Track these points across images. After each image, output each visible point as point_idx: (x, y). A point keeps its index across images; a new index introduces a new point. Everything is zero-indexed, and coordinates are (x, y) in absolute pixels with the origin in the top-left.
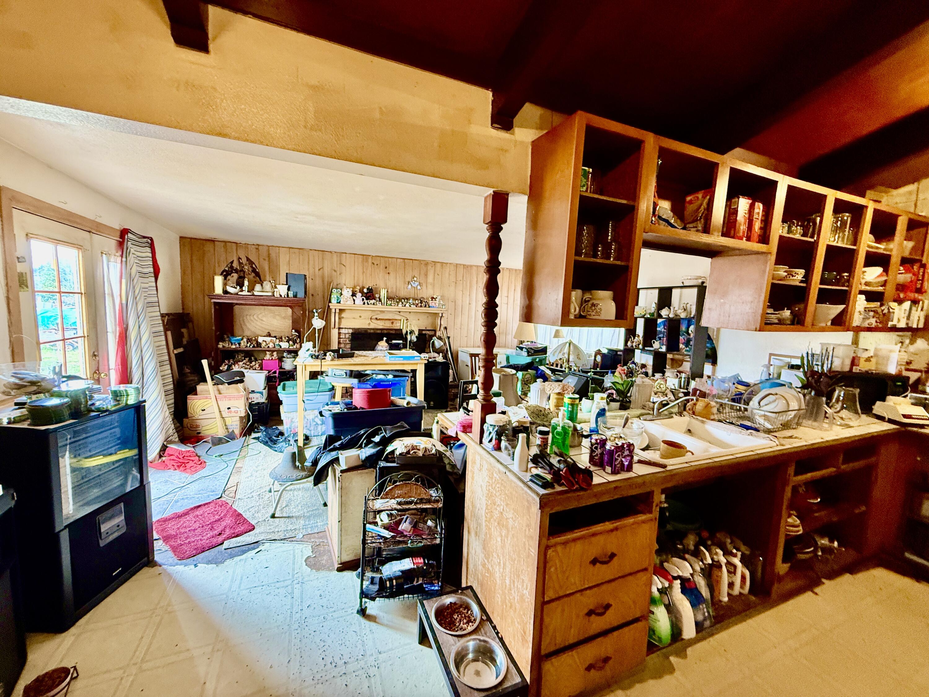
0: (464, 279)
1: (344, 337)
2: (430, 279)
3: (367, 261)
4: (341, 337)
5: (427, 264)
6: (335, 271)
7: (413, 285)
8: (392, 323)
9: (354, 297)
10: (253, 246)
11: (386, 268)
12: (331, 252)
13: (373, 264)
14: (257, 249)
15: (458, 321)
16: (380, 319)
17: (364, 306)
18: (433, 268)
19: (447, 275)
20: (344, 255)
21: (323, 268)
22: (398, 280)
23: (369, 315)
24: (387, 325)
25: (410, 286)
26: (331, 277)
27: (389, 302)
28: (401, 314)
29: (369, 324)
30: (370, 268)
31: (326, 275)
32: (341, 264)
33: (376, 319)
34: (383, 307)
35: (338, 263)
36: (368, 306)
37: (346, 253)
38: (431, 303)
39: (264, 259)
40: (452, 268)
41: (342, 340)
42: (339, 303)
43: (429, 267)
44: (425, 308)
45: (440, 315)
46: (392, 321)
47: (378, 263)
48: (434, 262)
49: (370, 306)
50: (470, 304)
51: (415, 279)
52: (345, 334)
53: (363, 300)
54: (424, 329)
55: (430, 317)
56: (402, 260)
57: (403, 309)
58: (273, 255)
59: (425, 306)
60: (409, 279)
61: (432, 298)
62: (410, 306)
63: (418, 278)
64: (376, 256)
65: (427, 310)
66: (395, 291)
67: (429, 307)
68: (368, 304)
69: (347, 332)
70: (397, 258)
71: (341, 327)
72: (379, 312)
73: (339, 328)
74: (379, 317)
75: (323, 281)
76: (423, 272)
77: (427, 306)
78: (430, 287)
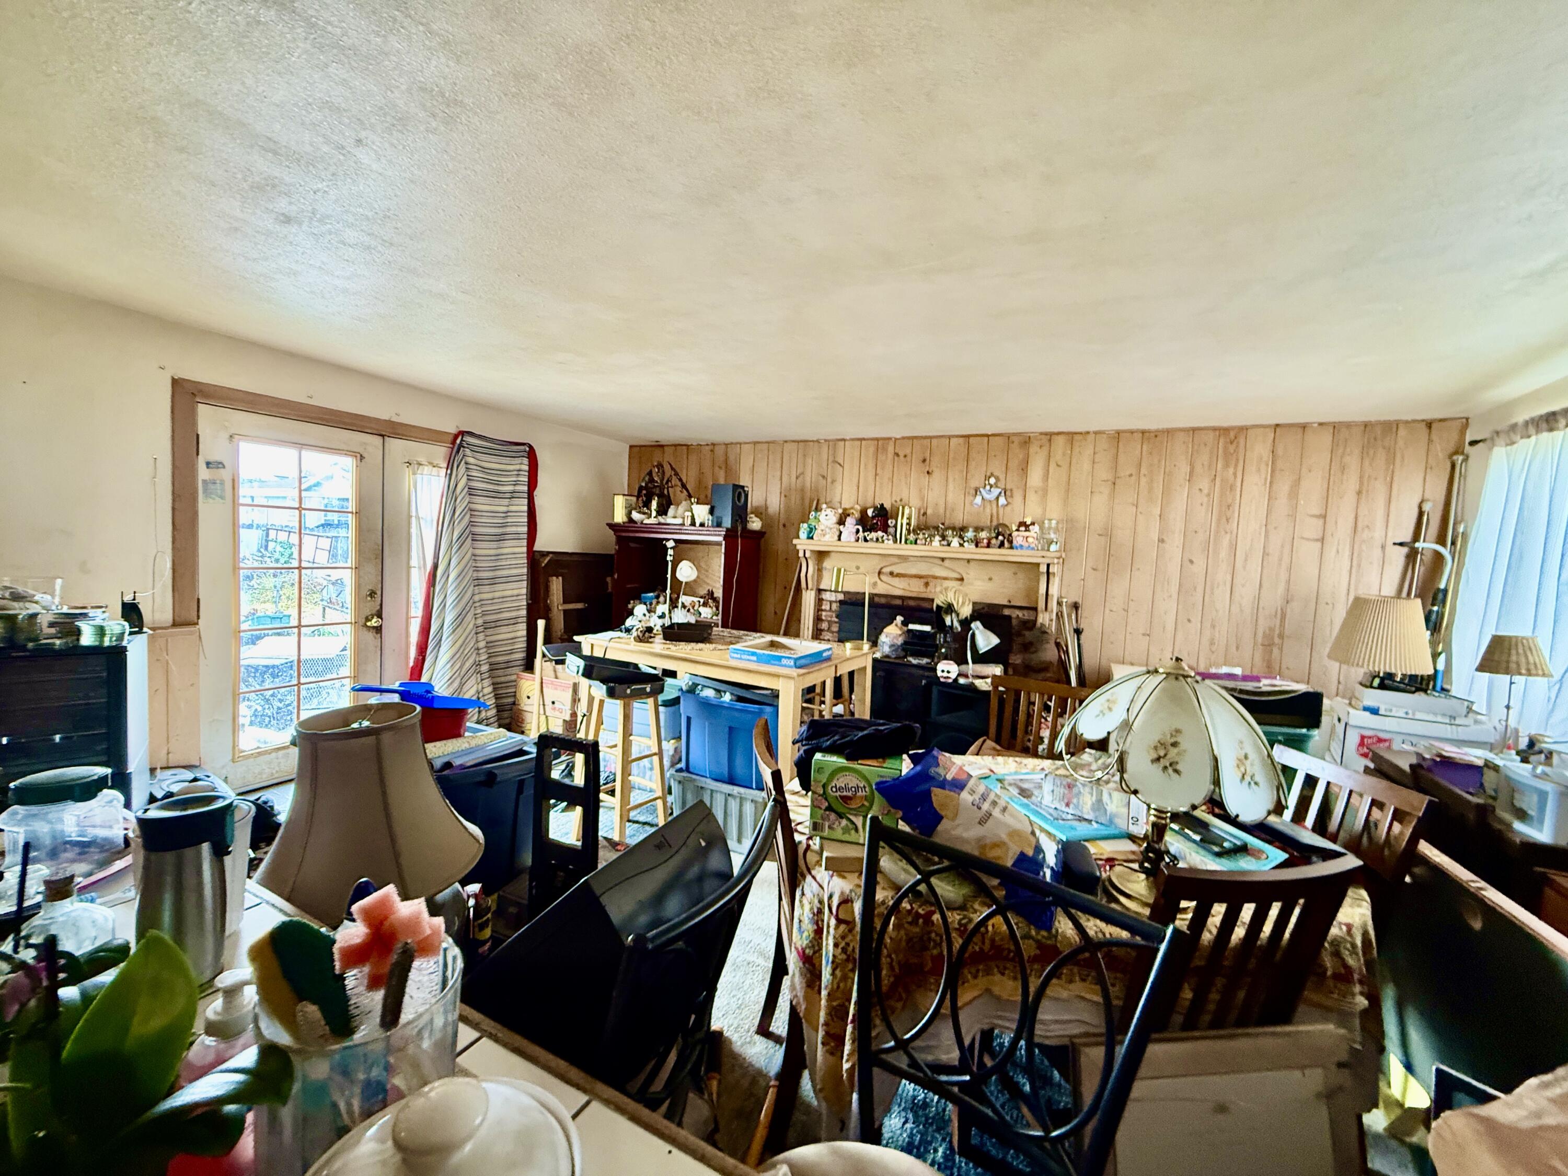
0: (1144, 471)
1: (828, 608)
2: (1035, 476)
3: (885, 450)
4: (823, 607)
5: (1026, 441)
6: (823, 477)
7: (987, 496)
8: (927, 584)
9: (841, 527)
10: (707, 448)
11: (924, 461)
12: (818, 441)
13: (897, 455)
14: (712, 451)
15: (1118, 589)
16: (899, 575)
17: (856, 544)
18: (1046, 449)
19: (1087, 466)
20: (842, 443)
21: (803, 473)
22: (951, 487)
23: (876, 564)
24: (912, 589)
25: (978, 500)
26: (817, 490)
27: (912, 537)
28: (947, 563)
29: (875, 584)
30: (889, 466)
31: (808, 484)
32: (835, 462)
33: (891, 574)
34: (898, 545)
35: (831, 459)
36: (865, 544)
37: (844, 440)
38: (1018, 539)
39: (720, 468)
40: (1103, 443)
41: (824, 613)
42: (812, 538)
43: (1033, 449)
44: (1002, 551)
45: (1043, 569)
46: (927, 580)
47: (908, 451)
48: (1046, 434)
49: (869, 544)
50: (1161, 541)
51: (992, 481)
52: (831, 602)
53: (858, 531)
54: (1006, 603)
55: (1021, 575)
56: (961, 440)
57: (945, 552)
58: (732, 458)
59: (1002, 545)
60: (976, 482)
61: (1023, 524)
62: (961, 545)
63: (1002, 477)
64: (904, 438)
65: (1005, 554)
66: (942, 511)
67: (1011, 548)
68: (866, 540)
69: (833, 599)
70: (950, 437)
71: (822, 587)
72: (896, 560)
73: (820, 591)
74: (897, 569)
75: (803, 499)
76: (1013, 464)
77: (1006, 544)
78: (1032, 497)
